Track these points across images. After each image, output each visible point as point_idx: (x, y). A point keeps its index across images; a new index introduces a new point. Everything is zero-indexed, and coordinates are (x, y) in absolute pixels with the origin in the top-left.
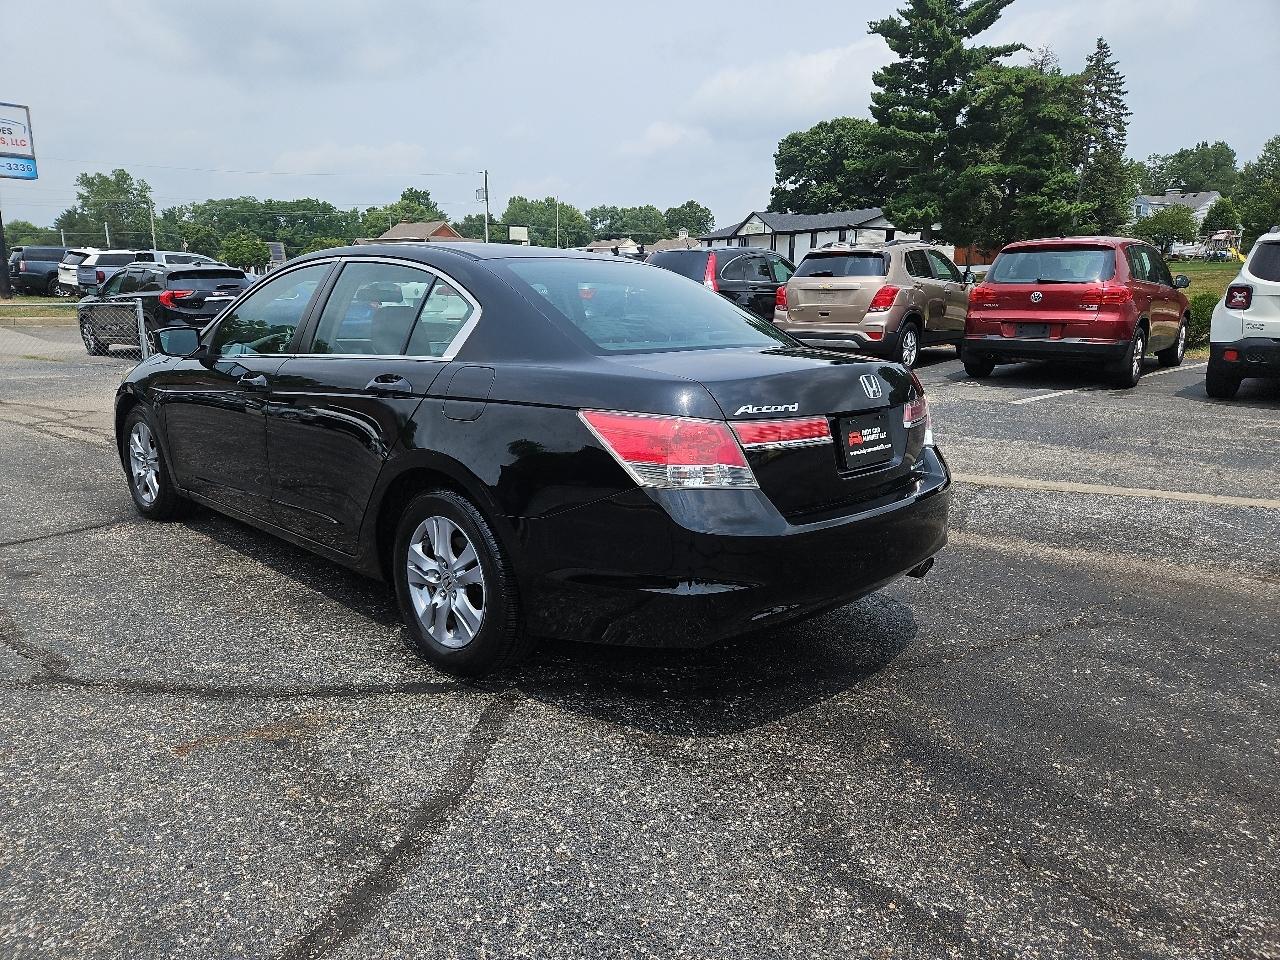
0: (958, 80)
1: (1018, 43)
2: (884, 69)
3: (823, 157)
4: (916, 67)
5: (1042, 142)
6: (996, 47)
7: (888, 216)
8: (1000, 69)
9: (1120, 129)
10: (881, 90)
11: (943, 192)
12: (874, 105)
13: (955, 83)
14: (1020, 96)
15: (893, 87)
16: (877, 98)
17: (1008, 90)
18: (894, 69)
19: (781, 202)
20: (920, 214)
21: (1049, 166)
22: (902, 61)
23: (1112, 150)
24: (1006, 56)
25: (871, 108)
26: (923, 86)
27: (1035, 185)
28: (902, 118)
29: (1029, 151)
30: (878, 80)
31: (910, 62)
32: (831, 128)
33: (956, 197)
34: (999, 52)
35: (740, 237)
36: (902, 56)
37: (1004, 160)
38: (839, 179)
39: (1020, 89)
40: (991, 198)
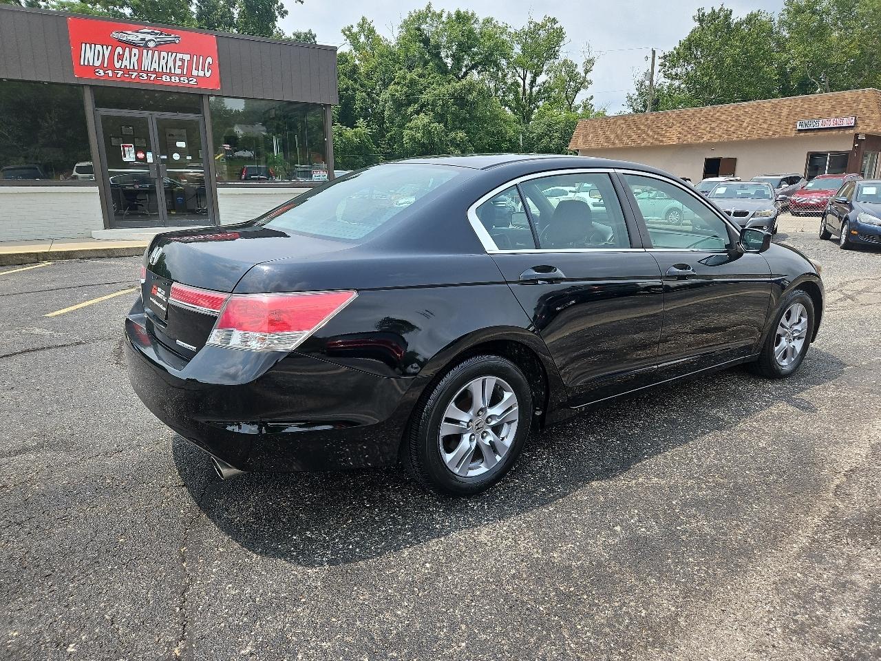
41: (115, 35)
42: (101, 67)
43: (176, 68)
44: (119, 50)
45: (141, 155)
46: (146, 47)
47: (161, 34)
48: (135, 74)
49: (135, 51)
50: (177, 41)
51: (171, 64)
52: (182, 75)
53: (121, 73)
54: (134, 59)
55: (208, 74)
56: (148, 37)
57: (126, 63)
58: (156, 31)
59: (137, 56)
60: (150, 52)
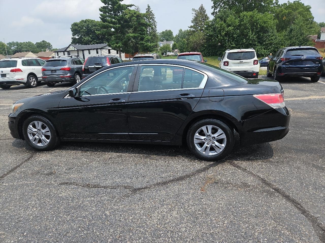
0: (120, 12)
1: (133, 4)
2: (101, 7)
3: (85, 30)
4: (109, 8)
5: (142, 29)
6: (128, 4)
7: (109, 46)
8: (130, 10)
9: (155, 26)
10: (102, 13)
11: (122, 40)
12: (101, 17)
13: (120, 13)
14: (136, 17)
15: (105, 12)
16: (101, 15)
17: (133, 16)
18: (104, 8)
19: (75, 41)
20: (118, 45)
21: (144, 35)
22: (106, 6)
23: (154, 31)
24: (130, 7)
25: (100, 17)
26: (112, 13)
27: (142, 39)
28: (109, 21)
29: (139, 31)
30: (101, 10)
31: (108, 6)
32: (85, 21)
33: (125, 41)
34: (128, 6)
35: (67, 51)
36: (105, 4)
37: (133, 32)
38: (91, 36)
39: (135, 15)
40: (132, 42)
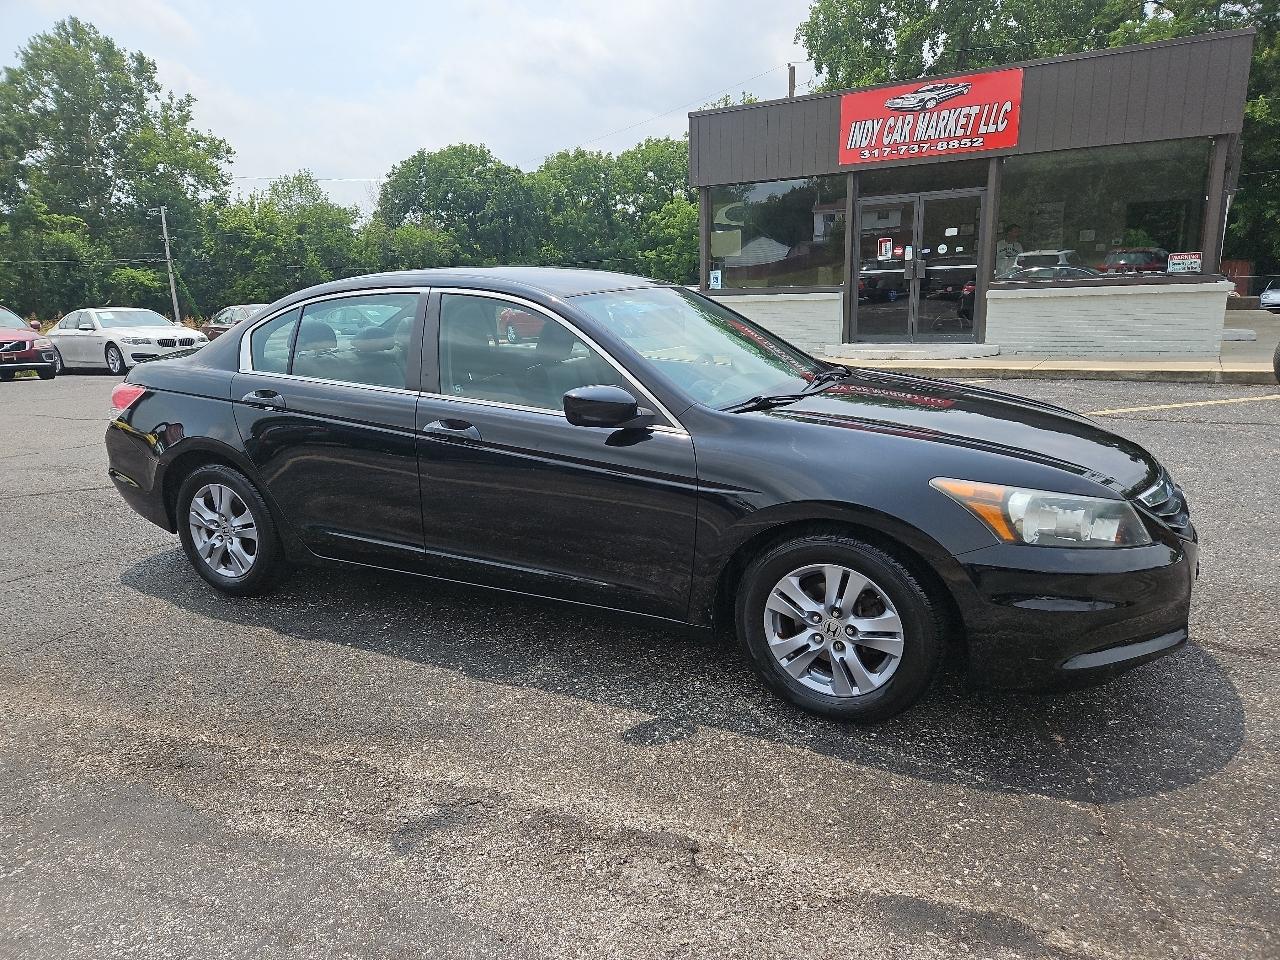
41: (888, 103)
42: (869, 147)
43: (958, 128)
44: (891, 121)
45: (899, 251)
46: (924, 109)
47: (946, 86)
48: (905, 148)
49: (910, 118)
50: (965, 92)
51: (952, 125)
52: (965, 136)
53: (888, 150)
54: (907, 129)
55: (1001, 128)
56: (928, 95)
57: (896, 136)
58: (939, 85)
59: (911, 125)
60: (928, 115)
